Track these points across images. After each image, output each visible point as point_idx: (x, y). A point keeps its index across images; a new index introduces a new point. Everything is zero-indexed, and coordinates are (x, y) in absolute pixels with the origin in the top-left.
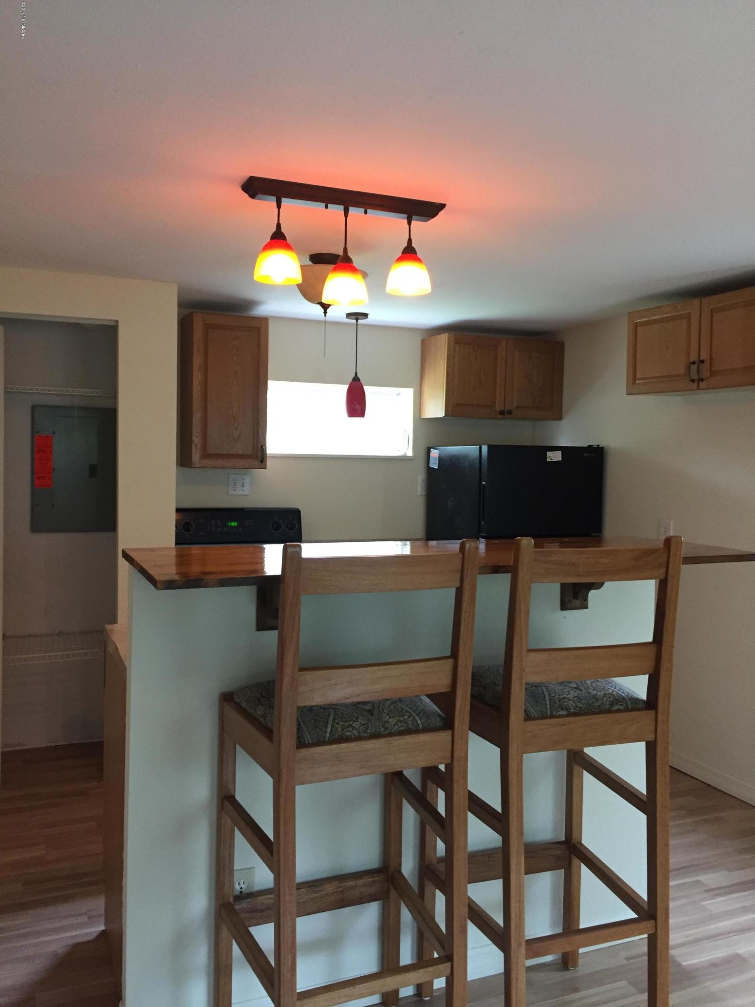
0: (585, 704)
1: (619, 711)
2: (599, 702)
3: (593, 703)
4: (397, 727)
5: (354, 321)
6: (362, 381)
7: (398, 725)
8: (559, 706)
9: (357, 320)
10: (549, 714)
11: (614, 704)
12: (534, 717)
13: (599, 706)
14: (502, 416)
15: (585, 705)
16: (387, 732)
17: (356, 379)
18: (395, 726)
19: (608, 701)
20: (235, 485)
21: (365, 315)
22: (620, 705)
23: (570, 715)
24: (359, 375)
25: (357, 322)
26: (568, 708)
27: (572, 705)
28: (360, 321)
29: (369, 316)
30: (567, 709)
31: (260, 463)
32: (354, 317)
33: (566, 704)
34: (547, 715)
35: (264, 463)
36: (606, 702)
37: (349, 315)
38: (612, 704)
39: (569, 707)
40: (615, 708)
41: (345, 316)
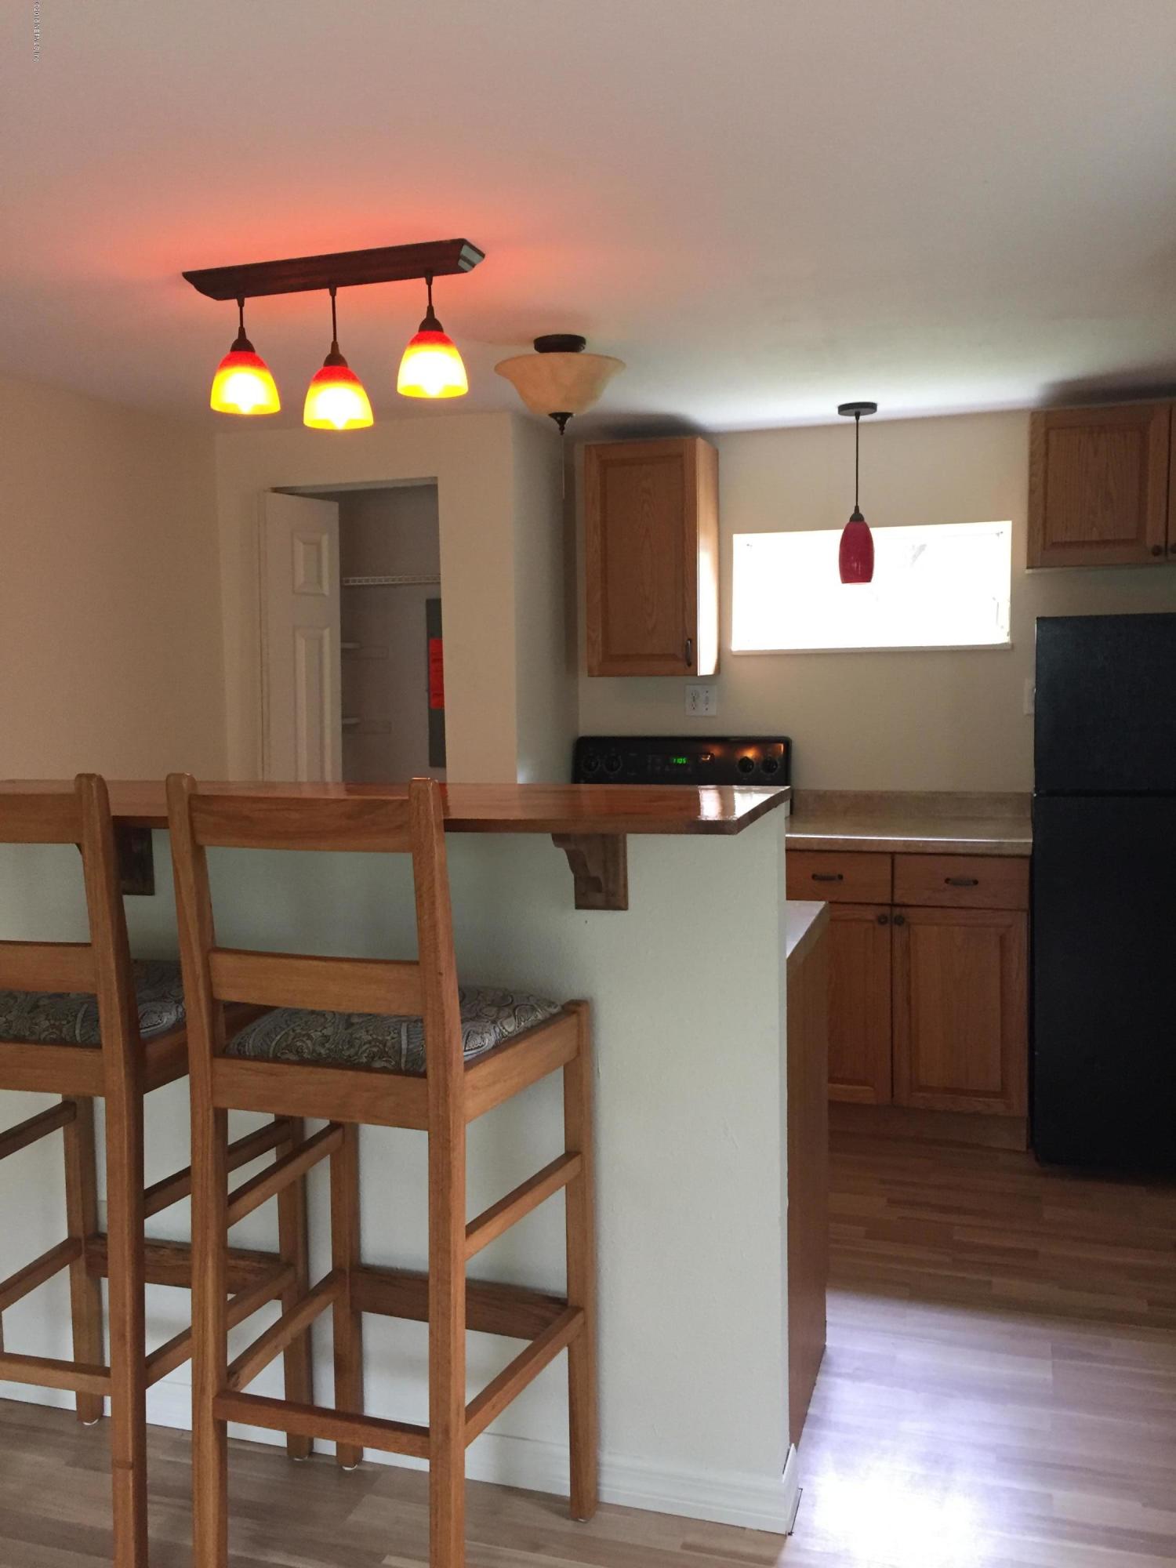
0: (329, 1049)
1: (384, 1071)
2: (352, 1050)
3: (343, 1050)
4: (46, 1033)
5: (853, 419)
6: (867, 520)
7: (48, 1030)
8: (287, 1046)
9: (857, 416)
10: (271, 1056)
11: (376, 1058)
12: (249, 1056)
13: (350, 1056)
14: (1157, 559)
15: (327, 1051)
16: (34, 1038)
17: (857, 518)
18: (44, 1031)
19: (368, 1051)
20: (694, 700)
21: (871, 407)
22: (386, 1061)
23: (303, 1062)
24: (861, 511)
25: (857, 419)
26: (299, 1050)
27: (308, 1048)
28: (862, 418)
29: (879, 408)
30: (299, 1052)
31: (687, 666)
32: (853, 411)
33: (299, 1044)
34: (268, 1057)
35: (692, 667)
36: (364, 1051)
37: (844, 409)
38: (372, 1057)
39: (302, 1049)
40: (378, 1064)
41: (836, 411)
